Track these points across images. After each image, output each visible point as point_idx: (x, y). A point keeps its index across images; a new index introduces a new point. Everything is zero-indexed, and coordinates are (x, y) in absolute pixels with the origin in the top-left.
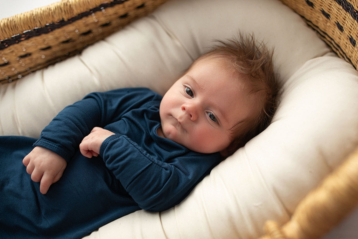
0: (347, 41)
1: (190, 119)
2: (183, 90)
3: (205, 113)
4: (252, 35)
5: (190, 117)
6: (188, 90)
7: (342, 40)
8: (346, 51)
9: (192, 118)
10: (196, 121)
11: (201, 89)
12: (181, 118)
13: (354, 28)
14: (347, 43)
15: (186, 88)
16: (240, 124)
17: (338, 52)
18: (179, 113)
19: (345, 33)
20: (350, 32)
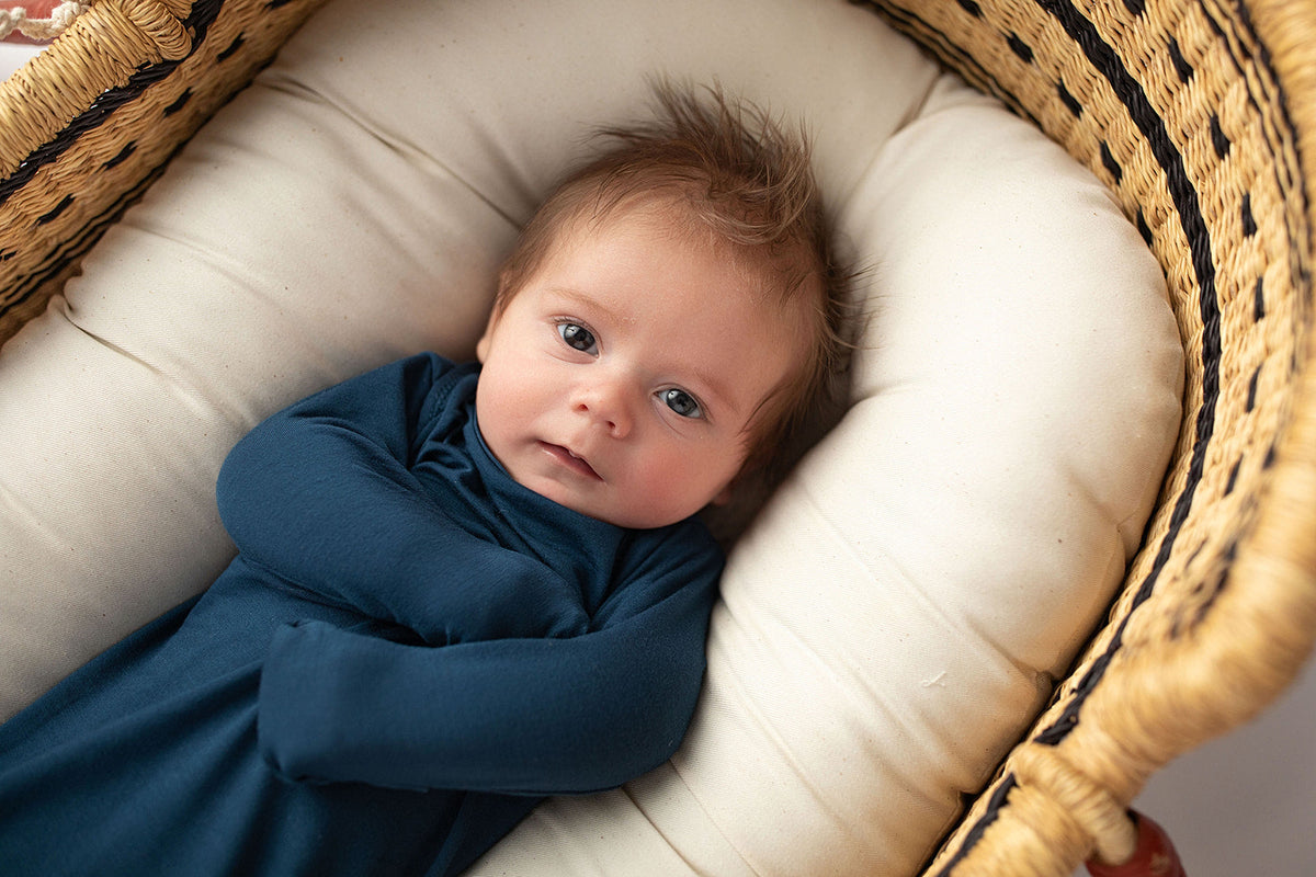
0: (997, 45)
1: (610, 436)
2: (552, 339)
3: (651, 401)
4: (713, 87)
5: (607, 428)
6: (571, 331)
7: (979, 40)
8: (996, 69)
9: (616, 432)
10: (631, 437)
11: (623, 323)
12: (578, 440)
13: (1023, 12)
14: (996, 50)
15: (562, 329)
16: (769, 403)
17: (961, 68)
18: (566, 428)
19: (988, 24)
20: (1007, 21)
